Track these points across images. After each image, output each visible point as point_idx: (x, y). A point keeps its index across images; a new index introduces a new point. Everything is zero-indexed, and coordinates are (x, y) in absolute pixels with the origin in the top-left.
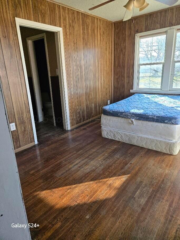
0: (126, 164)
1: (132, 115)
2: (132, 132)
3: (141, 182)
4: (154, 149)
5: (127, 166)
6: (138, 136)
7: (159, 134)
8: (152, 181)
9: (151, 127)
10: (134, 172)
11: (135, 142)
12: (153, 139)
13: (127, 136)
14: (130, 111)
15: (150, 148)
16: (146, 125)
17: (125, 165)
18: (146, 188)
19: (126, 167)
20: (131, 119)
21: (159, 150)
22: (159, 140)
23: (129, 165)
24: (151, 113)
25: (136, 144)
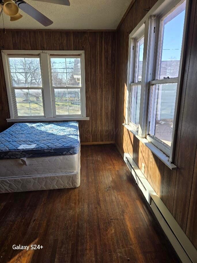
0: (28, 224)
1: (22, 153)
2: (25, 174)
3: (56, 241)
4: (57, 187)
5: (30, 227)
6: (34, 179)
7: (59, 168)
8: (67, 233)
9: (49, 163)
10: (42, 231)
11: (31, 187)
12: (54, 176)
13: (18, 182)
14: (18, 148)
15: (51, 188)
16: (43, 162)
17: (28, 227)
18: (64, 246)
19: (30, 230)
20: (22, 158)
21: (62, 187)
22: (60, 176)
23: (32, 224)
24: (45, 147)
25: (33, 189)
